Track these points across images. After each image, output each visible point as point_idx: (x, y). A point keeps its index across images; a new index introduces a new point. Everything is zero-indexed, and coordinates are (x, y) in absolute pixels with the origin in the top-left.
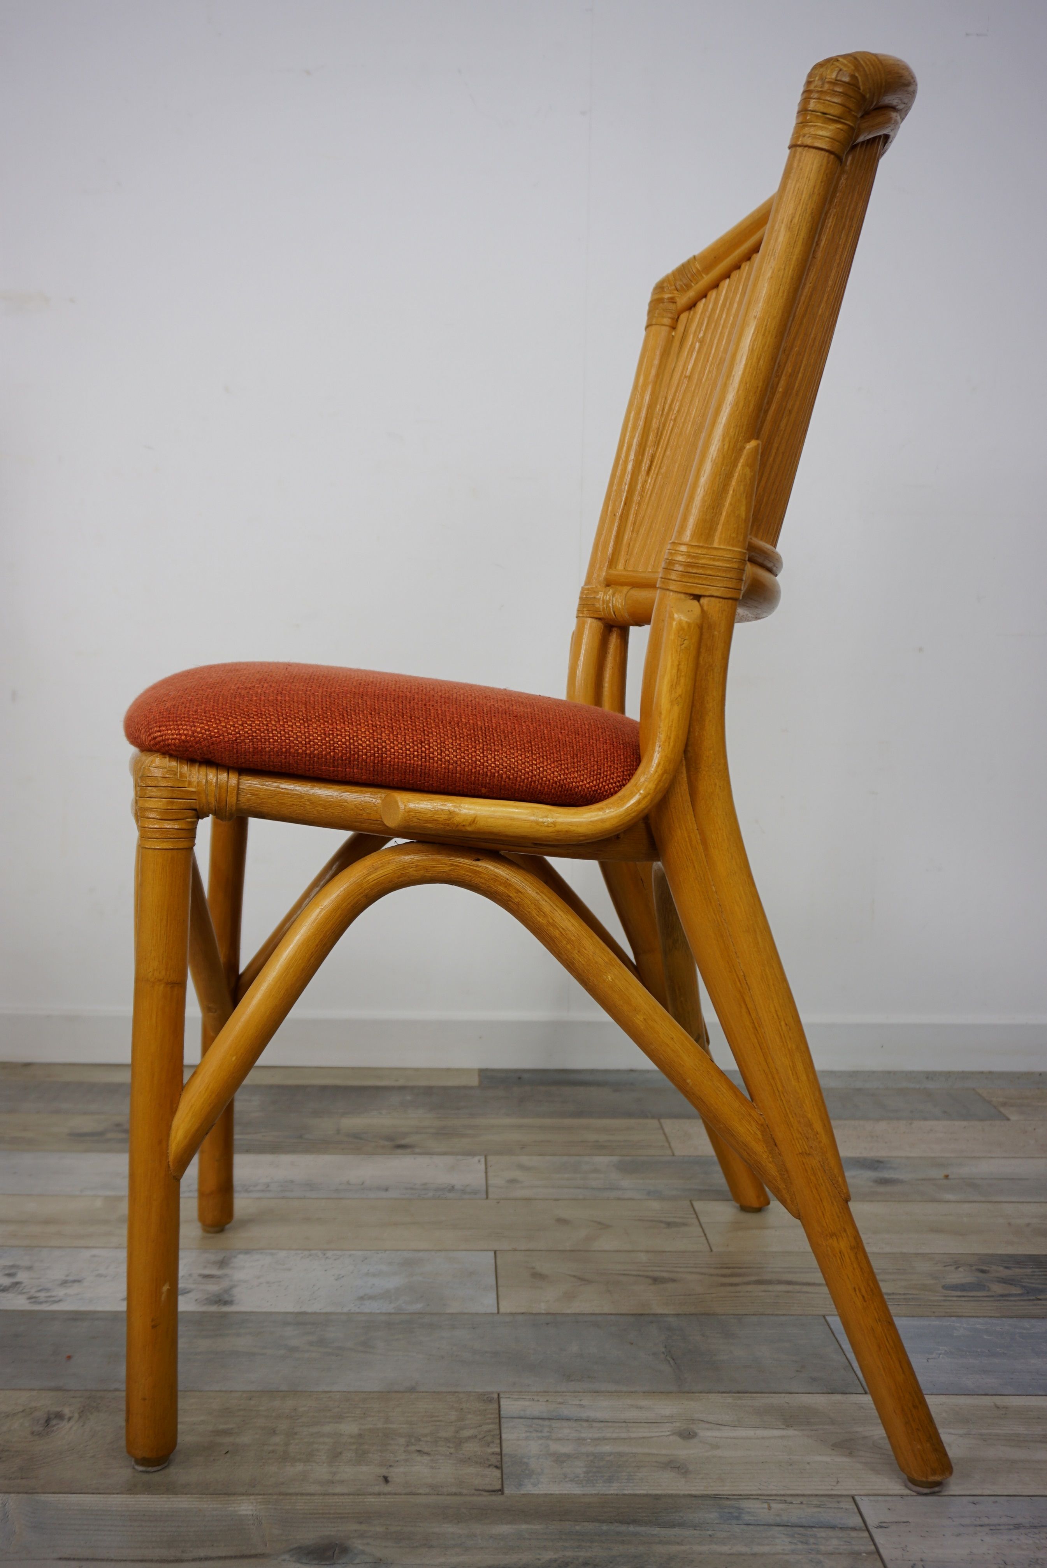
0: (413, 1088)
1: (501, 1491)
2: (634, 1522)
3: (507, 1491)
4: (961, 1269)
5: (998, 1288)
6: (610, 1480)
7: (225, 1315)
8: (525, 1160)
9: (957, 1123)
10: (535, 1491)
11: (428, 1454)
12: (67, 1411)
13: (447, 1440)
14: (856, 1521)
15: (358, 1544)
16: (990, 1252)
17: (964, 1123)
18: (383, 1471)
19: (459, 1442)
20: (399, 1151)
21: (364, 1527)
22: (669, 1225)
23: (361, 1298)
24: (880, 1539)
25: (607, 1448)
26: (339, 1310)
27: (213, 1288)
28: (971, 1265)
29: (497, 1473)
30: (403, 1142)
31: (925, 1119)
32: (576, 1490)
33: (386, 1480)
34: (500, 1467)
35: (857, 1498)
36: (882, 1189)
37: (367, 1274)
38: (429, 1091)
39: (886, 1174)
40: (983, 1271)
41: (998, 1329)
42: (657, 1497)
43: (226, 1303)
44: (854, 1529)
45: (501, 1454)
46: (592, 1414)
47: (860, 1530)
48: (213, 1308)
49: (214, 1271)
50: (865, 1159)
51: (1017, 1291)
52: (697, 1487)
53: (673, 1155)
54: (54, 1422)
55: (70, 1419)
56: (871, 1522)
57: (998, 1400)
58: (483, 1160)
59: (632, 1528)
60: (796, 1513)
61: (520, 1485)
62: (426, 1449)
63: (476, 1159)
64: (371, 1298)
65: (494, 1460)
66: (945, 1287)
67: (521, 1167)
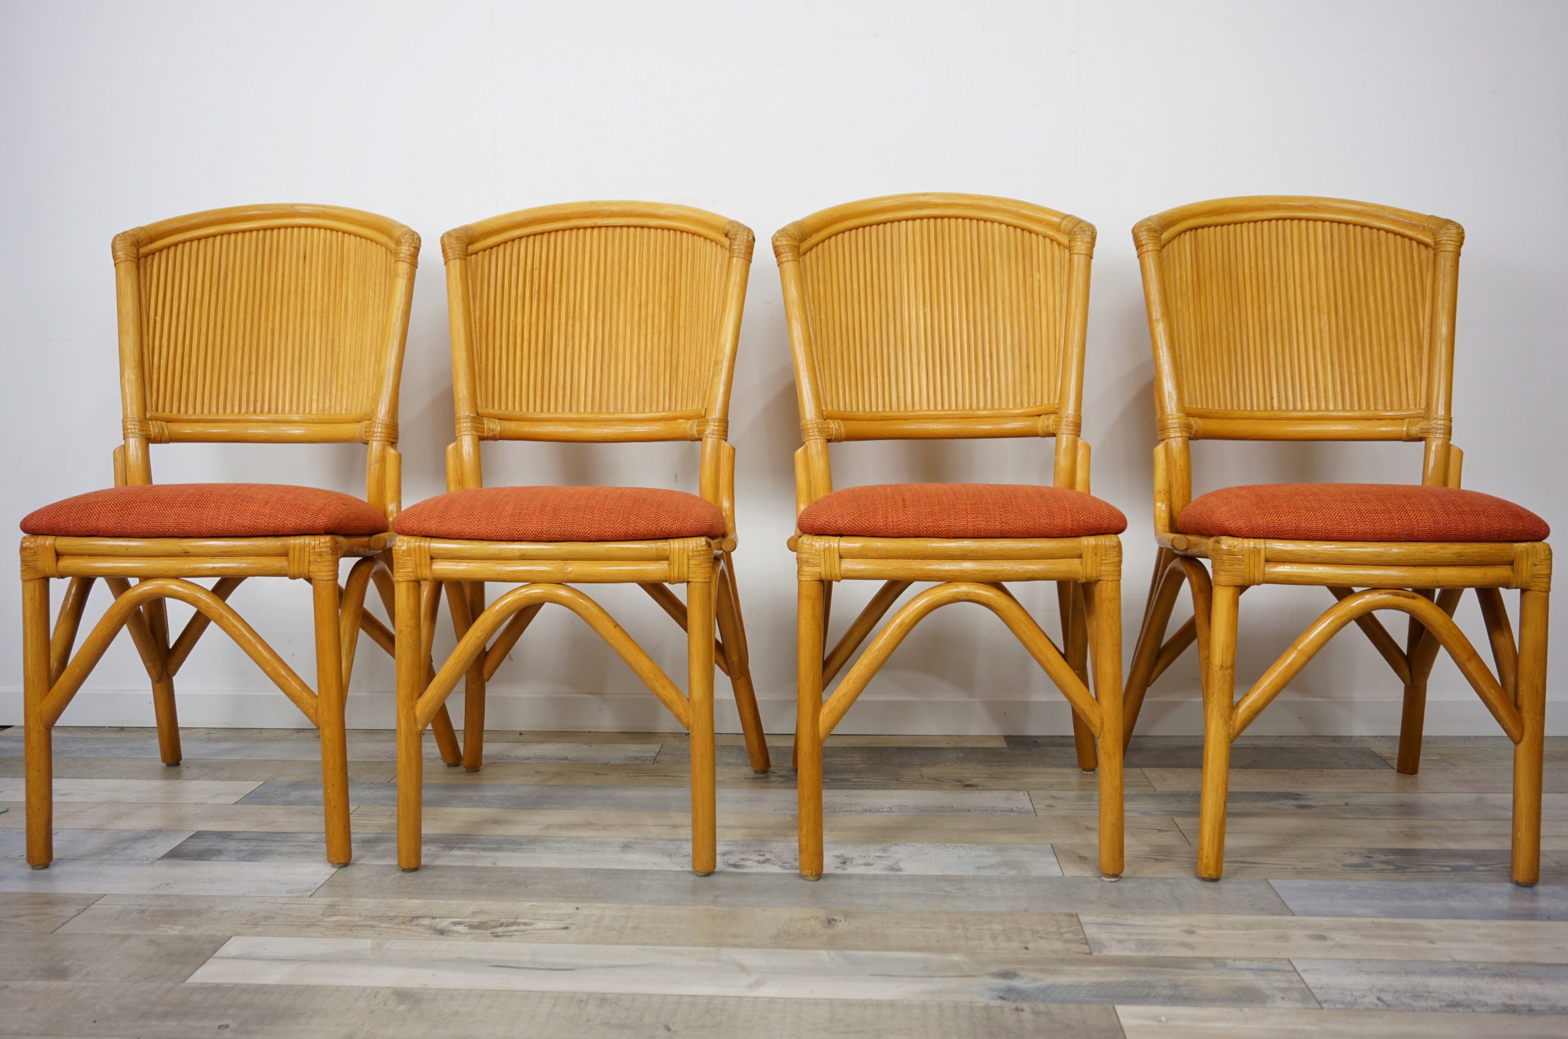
0: (962, 748)
1: (1091, 953)
2: (1167, 967)
3: (1095, 954)
4: (1355, 856)
5: (1378, 866)
6: (1150, 950)
7: (900, 876)
8: (1054, 793)
9: (1355, 770)
10: (1110, 954)
11: (1045, 938)
12: (836, 917)
13: (1054, 933)
14: (1291, 968)
15: (1022, 973)
16: (1375, 847)
17: (1360, 771)
18: (1024, 945)
19: (1061, 934)
20: (967, 788)
21: (1022, 966)
22: (1160, 831)
23: (978, 868)
24: (1304, 976)
25: (1146, 937)
26: (966, 874)
27: (888, 863)
28: (1361, 854)
29: (1087, 947)
30: (969, 783)
31: (1332, 768)
32: (1132, 954)
33: (1026, 948)
34: (1087, 944)
35: (1291, 960)
36: (1301, 811)
37: (976, 856)
38: (973, 750)
39: (1304, 803)
40: (1369, 857)
41: (1377, 887)
42: (1178, 958)
43: (900, 870)
44: (1289, 971)
45: (1086, 938)
46: (1133, 923)
47: (1292, 972)
48: (892, 873)
49: (881, 854)
50: (1289, 793)
51: (1392, 867)
52: (1201, 954)
53: (1155, 790)
54: (833, 922)
55: (840, 921)
56: (1298, 969)
57: (1375, 920)
58: (1026, 794)
59: (1167, 969)
60: (1256, 965)
61: (1101, 952)
62: (1044, 936)
63: (1022, 793)
64: (984, 868)
65: (1083, 941)
66: (1343, 865)
67: (1054, 798)
